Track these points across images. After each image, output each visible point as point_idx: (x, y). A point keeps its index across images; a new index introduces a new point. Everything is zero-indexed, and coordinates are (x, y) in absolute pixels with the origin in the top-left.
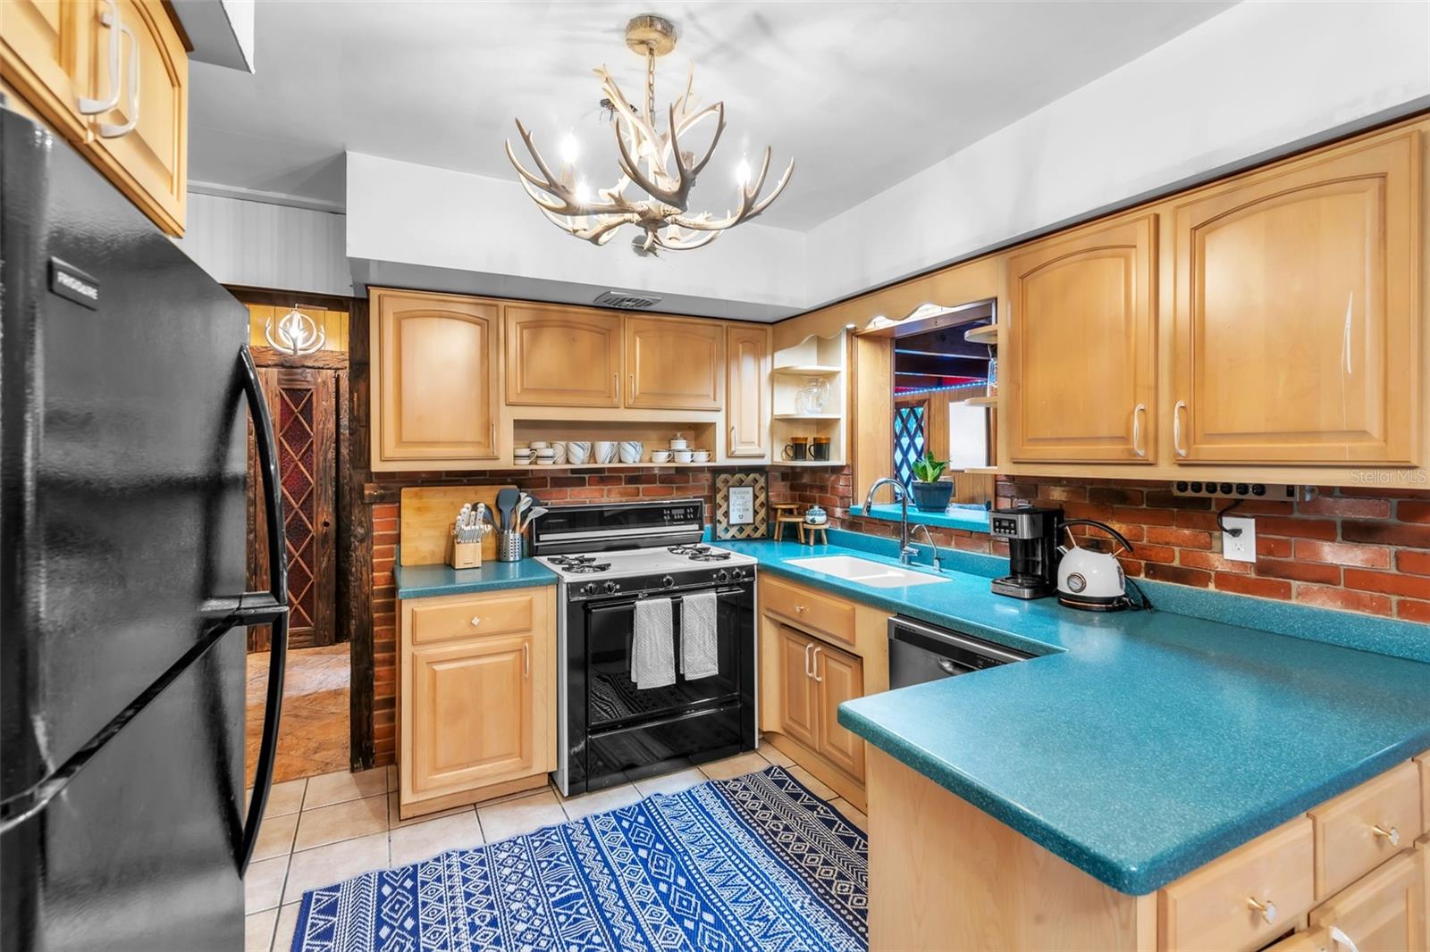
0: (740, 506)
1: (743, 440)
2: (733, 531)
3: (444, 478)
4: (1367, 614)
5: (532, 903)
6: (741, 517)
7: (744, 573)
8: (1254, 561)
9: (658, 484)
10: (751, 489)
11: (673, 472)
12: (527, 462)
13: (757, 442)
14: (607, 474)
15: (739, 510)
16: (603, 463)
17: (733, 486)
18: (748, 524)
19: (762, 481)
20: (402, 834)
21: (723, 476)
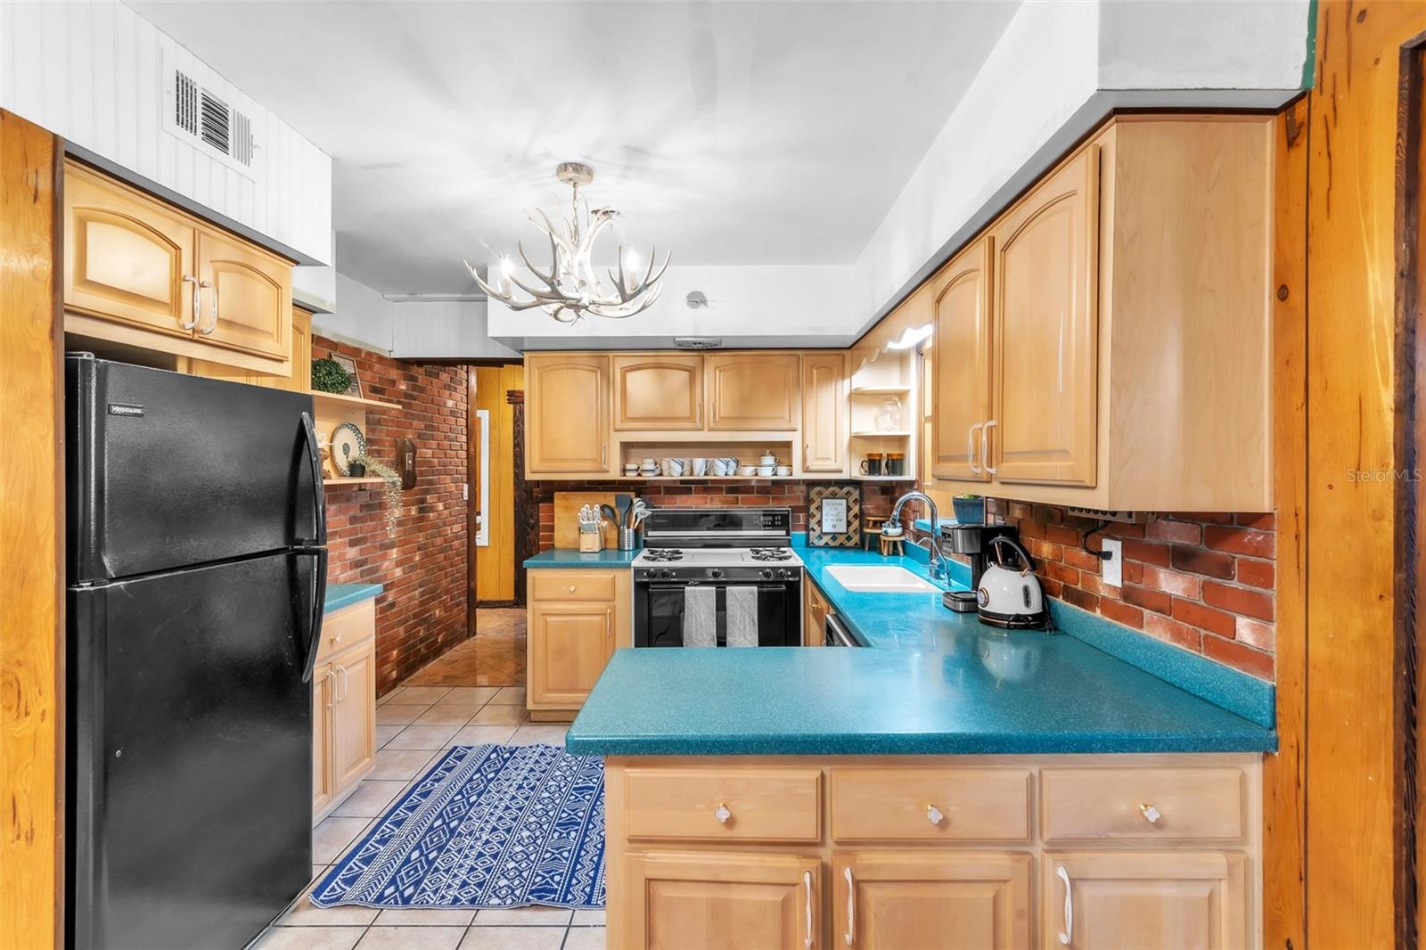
0: (833, 516)
1: (819, 456)
2: (826, 539)
3: (586, 486)
4: (1184, 648)
5: (562, 784)
6: (834, 526)
7: (789, 573)
8: (1120, 586)
9: (755, 495)
10: (845, 501)
11: (770, 484)
12: (651, 474)
13: (833, 458)
14: (710, 485)
15: (833, 520)
16: (698, 475)
17: (827, 498)
18: (841, 534)
19: (856, 494)
20: (525, 729)
21: (817, 489)
